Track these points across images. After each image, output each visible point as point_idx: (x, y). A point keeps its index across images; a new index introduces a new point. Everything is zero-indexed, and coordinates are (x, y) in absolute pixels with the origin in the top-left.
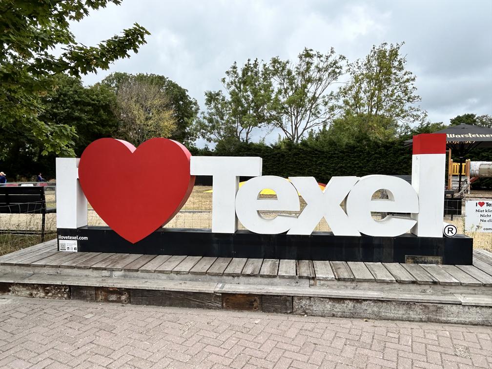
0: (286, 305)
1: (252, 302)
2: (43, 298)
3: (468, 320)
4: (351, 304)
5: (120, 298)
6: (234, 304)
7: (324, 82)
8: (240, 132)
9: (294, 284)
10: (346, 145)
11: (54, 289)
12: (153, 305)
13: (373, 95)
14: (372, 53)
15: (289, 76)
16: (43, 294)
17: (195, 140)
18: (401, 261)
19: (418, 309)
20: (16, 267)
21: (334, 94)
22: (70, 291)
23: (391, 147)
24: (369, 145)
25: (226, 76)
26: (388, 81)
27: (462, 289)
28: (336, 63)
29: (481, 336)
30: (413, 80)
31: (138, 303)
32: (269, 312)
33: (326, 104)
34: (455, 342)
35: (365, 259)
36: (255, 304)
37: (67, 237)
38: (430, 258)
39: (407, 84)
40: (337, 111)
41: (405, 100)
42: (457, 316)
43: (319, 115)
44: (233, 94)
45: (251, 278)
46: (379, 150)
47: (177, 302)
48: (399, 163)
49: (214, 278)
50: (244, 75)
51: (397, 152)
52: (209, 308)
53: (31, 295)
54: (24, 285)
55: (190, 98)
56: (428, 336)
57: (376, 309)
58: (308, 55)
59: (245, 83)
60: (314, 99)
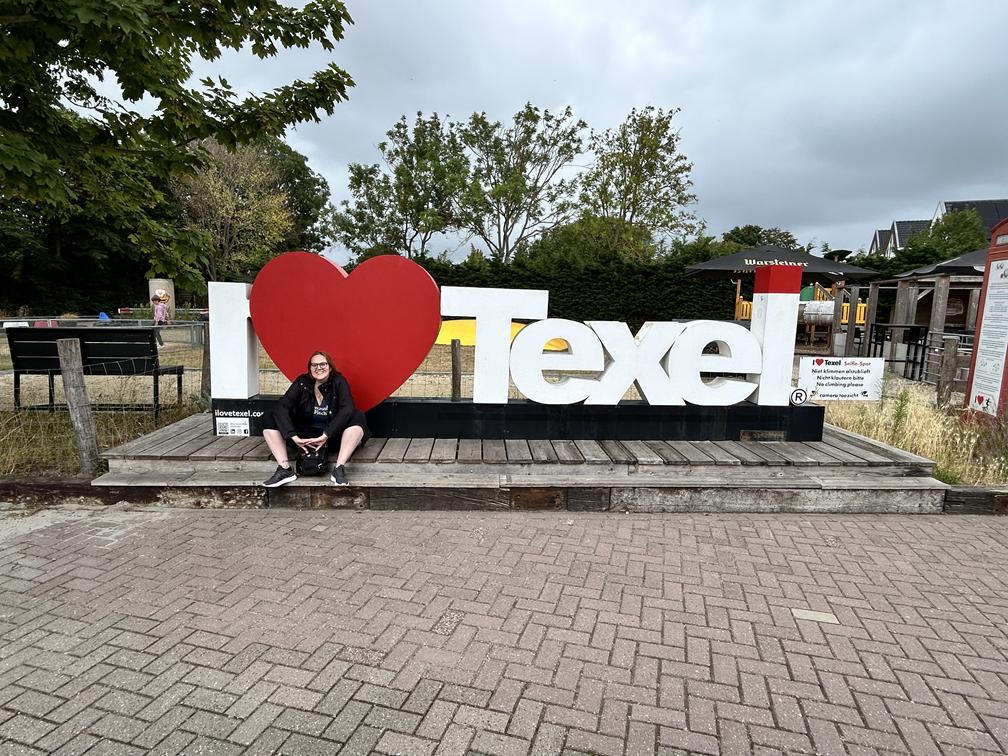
0: (600, 500)
1: (554, 498)
2: (220, 507)
3: (826, 508)
4: (687, 495)
5: (352, 502)
6: (527, 501)
7: (551, 164)
8: (411, 240)
9: (608, 473)
10: (586, 269)
11: (240, 492)
12: (406, 509)
13: (628, 190)
14: (630, 121)
15: (496, 148)
16: (219, 503)
17: (323, 249)
18: (736, 438)
19: (770, 496)
20: (162, 462)
21: (566, 184)
22: (267, 495)
23: (653, 274)
24: (619, 270)
25: (387, 139)
26: (651, 168)
27: (818, 471)
28: (573, 131)
29: (846, 524)
30: (688, 169)
31: (382, 508)
32: (576, 510)
33: (553, 199)
34: (822, 532)
35: (689, 437)
36: (558, 501)
37: (230, 413)
38: (771, 434)
39: (680, 175)
40: (570, 212)
41: (674, 200)
42: (815, 504)
43: (541, 218)
44: (399, 172)
45: (548, 465)
46: (635, 277)
47: (444, 503)
48: (664, 299)
49: (493, 467)
50: (417, 141)
51: (662, 281)
52: (491, 509)
53: (198, 504)
54: (184, 489)
55: (313, 173)
56: (788, 528)
57: (718, 500)
58: (530, 115)
59: (421, 155)
60: (535, 190)
